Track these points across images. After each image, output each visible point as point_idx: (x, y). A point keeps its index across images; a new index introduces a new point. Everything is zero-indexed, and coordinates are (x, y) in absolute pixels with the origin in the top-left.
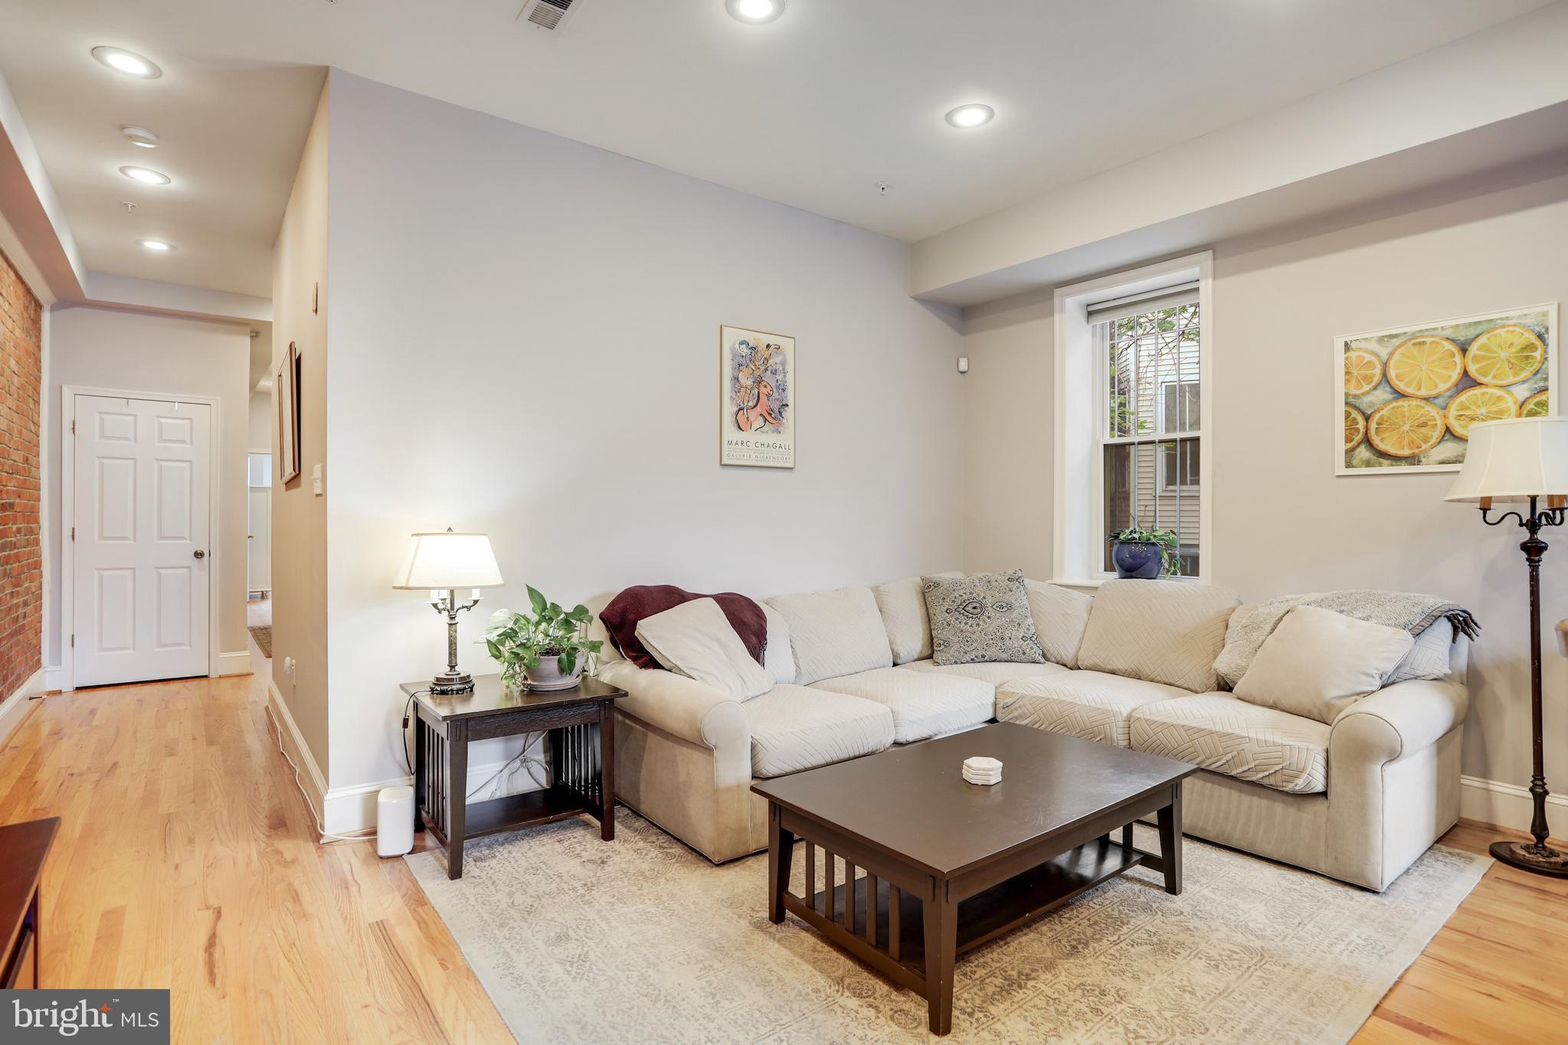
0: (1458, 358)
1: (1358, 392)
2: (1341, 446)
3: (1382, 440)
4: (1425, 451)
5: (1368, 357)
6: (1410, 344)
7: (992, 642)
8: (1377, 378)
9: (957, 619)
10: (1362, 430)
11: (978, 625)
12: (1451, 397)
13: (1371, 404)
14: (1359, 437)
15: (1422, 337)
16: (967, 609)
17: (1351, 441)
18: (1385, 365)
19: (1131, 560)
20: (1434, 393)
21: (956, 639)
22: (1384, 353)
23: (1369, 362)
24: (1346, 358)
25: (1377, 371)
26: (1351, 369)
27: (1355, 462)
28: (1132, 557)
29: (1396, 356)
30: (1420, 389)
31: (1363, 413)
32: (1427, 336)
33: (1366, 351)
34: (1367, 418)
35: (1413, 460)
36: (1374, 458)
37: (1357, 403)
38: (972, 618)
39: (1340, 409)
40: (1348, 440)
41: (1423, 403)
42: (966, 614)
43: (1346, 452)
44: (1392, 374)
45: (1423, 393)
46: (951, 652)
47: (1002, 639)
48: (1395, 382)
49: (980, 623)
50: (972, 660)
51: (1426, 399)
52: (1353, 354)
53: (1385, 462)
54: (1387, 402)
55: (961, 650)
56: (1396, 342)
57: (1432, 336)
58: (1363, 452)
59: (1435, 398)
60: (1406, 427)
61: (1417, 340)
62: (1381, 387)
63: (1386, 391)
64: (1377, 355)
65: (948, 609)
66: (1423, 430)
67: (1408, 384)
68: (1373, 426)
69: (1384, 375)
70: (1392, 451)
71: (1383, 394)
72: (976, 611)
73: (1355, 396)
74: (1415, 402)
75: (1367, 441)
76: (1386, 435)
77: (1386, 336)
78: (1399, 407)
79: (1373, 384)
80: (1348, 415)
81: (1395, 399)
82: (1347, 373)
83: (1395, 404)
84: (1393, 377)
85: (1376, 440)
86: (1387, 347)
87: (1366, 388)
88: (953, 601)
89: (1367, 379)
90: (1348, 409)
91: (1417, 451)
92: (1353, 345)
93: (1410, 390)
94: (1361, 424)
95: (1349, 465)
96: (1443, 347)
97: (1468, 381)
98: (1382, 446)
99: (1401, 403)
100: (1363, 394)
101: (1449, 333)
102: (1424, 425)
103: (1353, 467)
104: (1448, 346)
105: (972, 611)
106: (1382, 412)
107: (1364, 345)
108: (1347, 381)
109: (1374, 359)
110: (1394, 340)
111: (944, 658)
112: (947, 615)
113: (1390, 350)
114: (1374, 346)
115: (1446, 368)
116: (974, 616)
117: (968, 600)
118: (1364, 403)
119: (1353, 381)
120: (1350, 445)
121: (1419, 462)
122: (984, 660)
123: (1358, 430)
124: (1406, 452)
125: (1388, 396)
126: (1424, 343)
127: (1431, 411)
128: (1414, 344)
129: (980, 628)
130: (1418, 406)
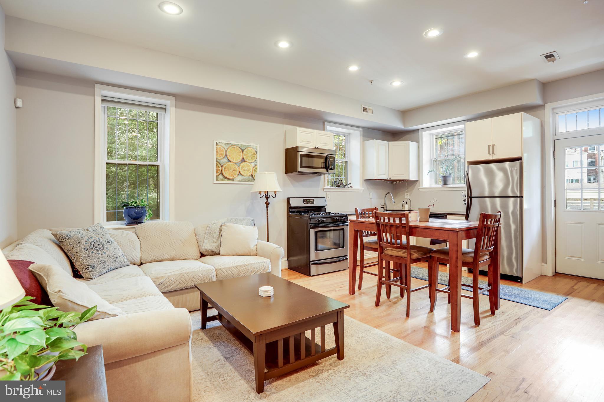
0: (241, 153)
1: (220, 158)
2: (215, 174)
3: (225, 173)
4: (235, 178)
5: (222, 148)
6: (232, 147)
7: (113, 260)
8: (224, 155)
9: (93, 252)
10: (221, 170)
11: (105, 253)
12: (240, 163)
13: (223, 162)
14: (220, 172)
15: (234, 146)
16: (95, 246)
17: (218, 173)
18: (226, 152)
19: (135, 215)
20: (236, 162)
21: (97, 263)
22: (226, 148)
23: (222, 150)
24: (217, 147)
25: (224, 153)
26: (218, 151)
27: (219, 179)
28: (136, 213)
29: (228, 150)
30: (234, 160)
31: (221, 165)
32: (235, 146)
33: (222, 146)
34: (222, 167)
35: (232, 180)
36: (223, 178)
37: (219, 161)
38: (100, 250)
39: (215, 162)
40: (217, 172)
41: (234, 164)
42: (96, 249)
43: (217, 176)
44: (228, 154)
45: (234, 161)
46: (97, 269)
47: (117, 257)
48: (228, 157)
49: (105, 252)
50: (106, 271)
51: (235, 163)
52: (219, 147)
53: (226, 180)
54: (227, 163)
55: (102, 268)
56: (229, 146)
57: (237, 146)
58: (221, 177)
59: (237, 163)
60: (231, 170)
61: (233, 145)
62: (225, 158)
63: (226, 159)
64: (224, 148)
65: (85, 248)
66: (234, 172)
67: (231, 158)
68: (223, 169)
69: (226, 154)
70: (228, 177)
71: (225, 160)
72: (100, 246)
73: (219, 159)
74: (233, 164)
75: (222, 173)
76: (226, 172)
77: (227, 143)
78: (229, 164)
79: (223, 157)
80: (217, 164)
81: (228, 162)
82: (217, 152)
83: (228, 163)
84: (228, 155)
85: (224, 173)
86: (227, 146)
87: (222, 157)
88: (86, 243)
89: (222, 154)
90: (217, 163)
91: (233, 177)
92: (219, 144)
93: (231, 160)
94: (220, 168)
95: (217, 180)
96: (239, 150)
97: (243, 160)
98: (226, 175)
99: (230, 163)
100: (221, 159)
101: (240, 146)
102: (235, 170)
103: (218, 181)
104: (240, 150)
105: (98, 246)
106: (226, 165)
107: (221, 144)
108: (217, 154)
109: (223, 149)
110: (228, 145)
111: (94, 275)
112: (86, 251)
113: (227, 147)
114: (223, 145)
115: (239, 156)
116: (101, 249)
117: (93, 241)
118: (221, 161)
119: (218, 155)
120: (218, 174)
121: (234, 181)
122: (111, 270)
123: (219, 170)
124: (231, 177)
125: (227, 161)
126: (235, 147)
127: (236, 166)
128: (233, 147)
129: (106, 255)
130: (233, 165)
